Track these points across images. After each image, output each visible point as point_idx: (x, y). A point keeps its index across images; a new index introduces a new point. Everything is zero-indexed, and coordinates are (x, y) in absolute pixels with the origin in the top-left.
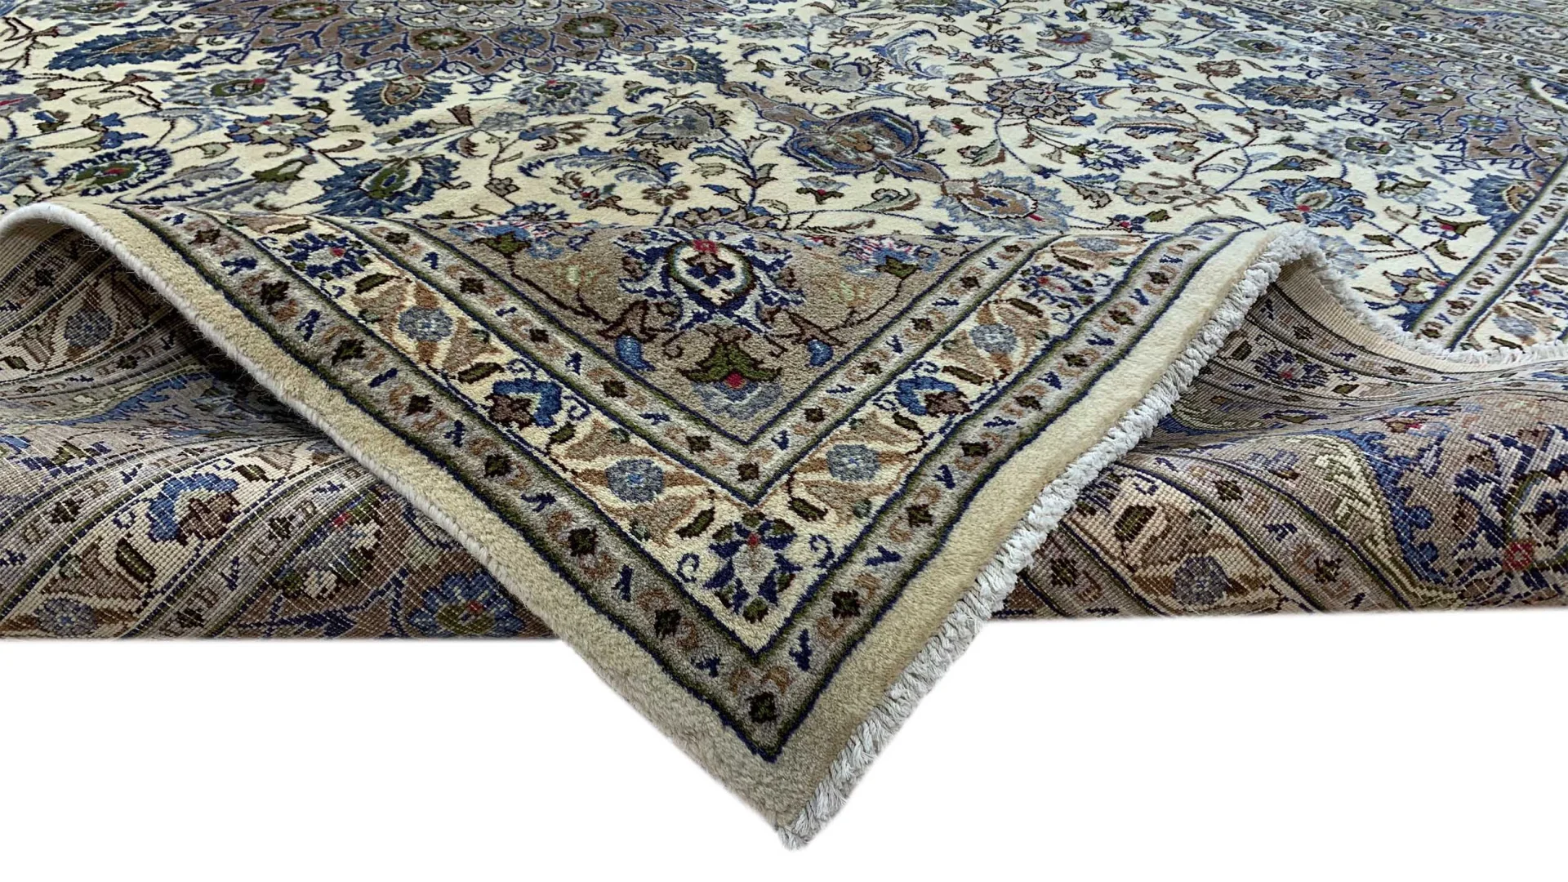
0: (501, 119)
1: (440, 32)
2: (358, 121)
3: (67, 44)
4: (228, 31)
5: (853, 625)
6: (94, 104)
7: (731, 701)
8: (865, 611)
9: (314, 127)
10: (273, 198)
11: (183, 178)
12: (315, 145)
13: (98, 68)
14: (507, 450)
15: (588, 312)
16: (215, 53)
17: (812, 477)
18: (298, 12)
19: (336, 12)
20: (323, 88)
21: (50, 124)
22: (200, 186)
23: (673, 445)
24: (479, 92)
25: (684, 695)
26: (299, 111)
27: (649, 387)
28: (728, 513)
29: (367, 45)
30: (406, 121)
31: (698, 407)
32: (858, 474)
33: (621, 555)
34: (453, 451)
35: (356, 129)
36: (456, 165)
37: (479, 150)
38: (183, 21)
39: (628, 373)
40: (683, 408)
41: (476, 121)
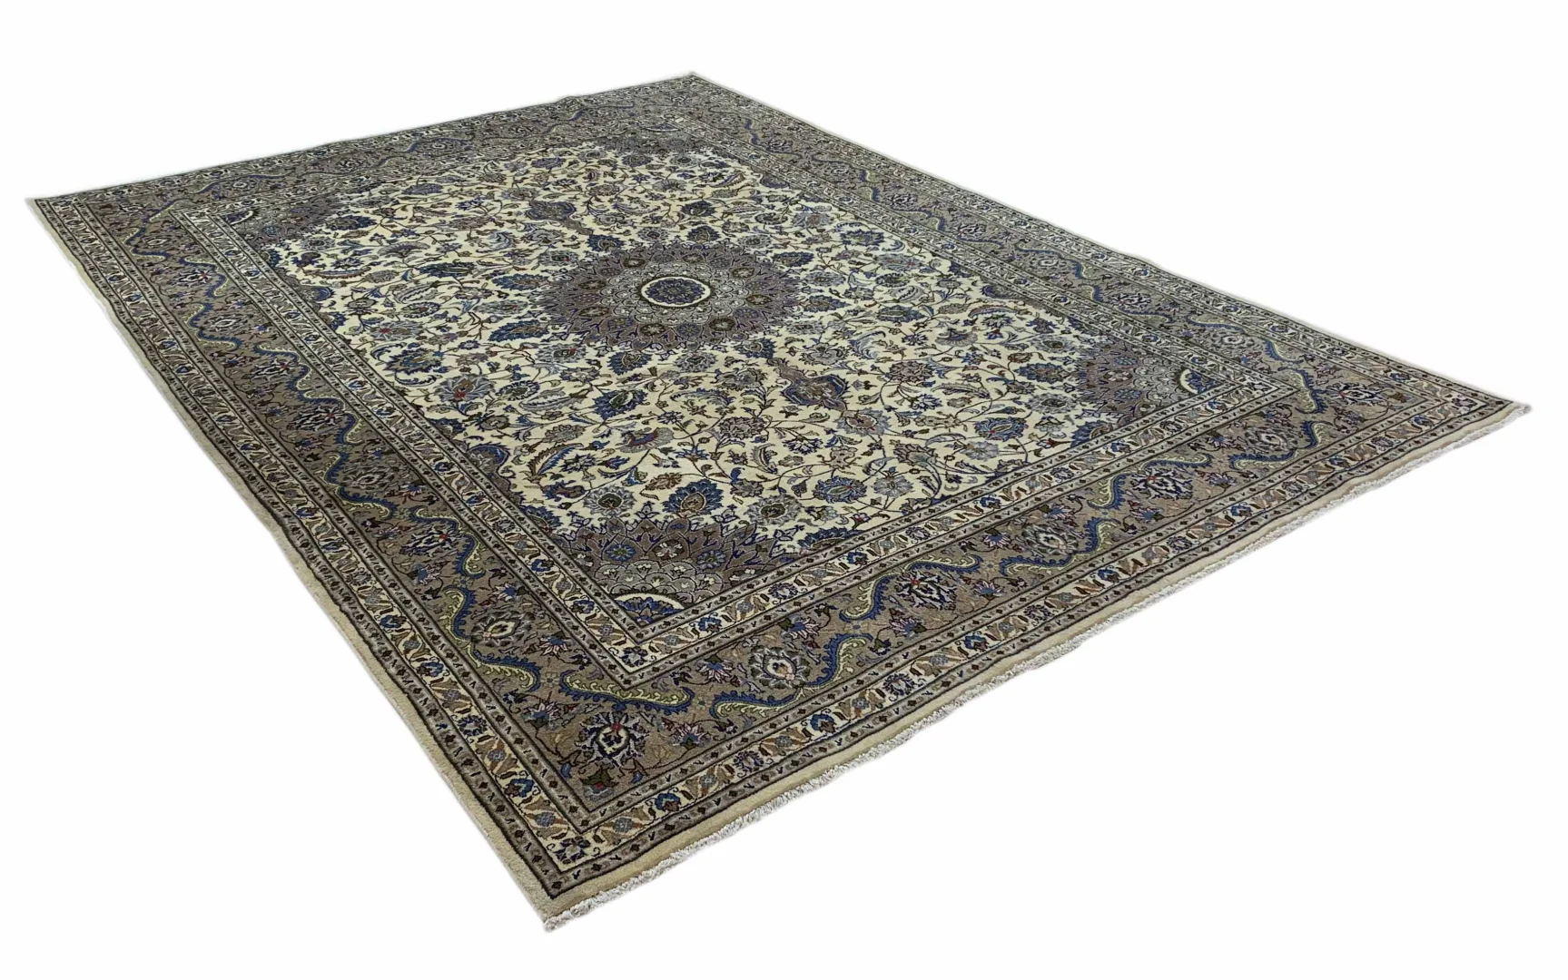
0: (668, 374)
1: (653, 325)
2: (611, 372)
3: (495, 327)
4: (560, 322)
5: (596, 873)
6: (509, 359)
7: (547, 882)
8: (601, 871)
9: (592, 374)
10: (576, 405)
11: (545, 394)
12: (594, 382)
13: (509, 341)
14: (505, 804)
15: (557, 753)
16: (555, 334)
17: (606, 829)
18: (591, 312)
19: (607, 312)
20: (599, 355)
21: (494, 368)
22: (550, 398)
23: (564, 808)
24: (663, 360)
25: (534, 877)
26: (589, 366)
27: (566, 784)
28: (571, 835)
29: (620, 332)
30: (630, 374)
31: (580, 794)
32: (622, 830)
33: (530, 839)
34: (489, 802)
35: (610, 376)
36: (646, 395)
37: (656, 389)
38: (541, 316)
39: (562, 779)
40: (575, 794)
41: (659, 374)
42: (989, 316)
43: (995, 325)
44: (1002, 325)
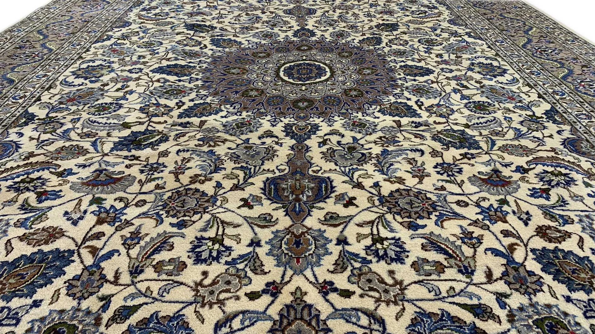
0: (211, 129)
2: (383, 40)
3: (430, 77)
4: (207, 71)
6: (429, 57)
9: (392, 41)
13: (426, 67)
18: (234, 71)
19: (243, 73)
20: (384, 48)
24: (224, 117)
26: (392, 45)
29: (229, 88)
35: (172, 117)
36: (375, 26)
42: (550, 169)
43: (549, 182)
44: (558, 184)
